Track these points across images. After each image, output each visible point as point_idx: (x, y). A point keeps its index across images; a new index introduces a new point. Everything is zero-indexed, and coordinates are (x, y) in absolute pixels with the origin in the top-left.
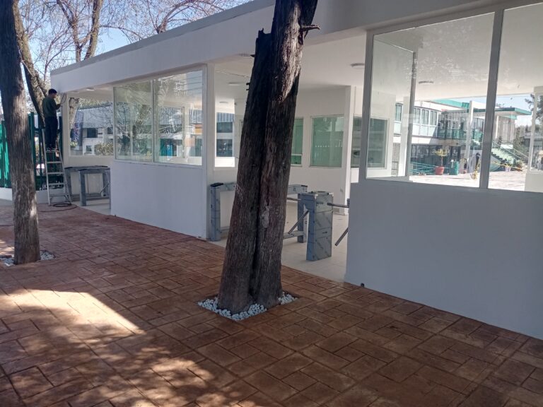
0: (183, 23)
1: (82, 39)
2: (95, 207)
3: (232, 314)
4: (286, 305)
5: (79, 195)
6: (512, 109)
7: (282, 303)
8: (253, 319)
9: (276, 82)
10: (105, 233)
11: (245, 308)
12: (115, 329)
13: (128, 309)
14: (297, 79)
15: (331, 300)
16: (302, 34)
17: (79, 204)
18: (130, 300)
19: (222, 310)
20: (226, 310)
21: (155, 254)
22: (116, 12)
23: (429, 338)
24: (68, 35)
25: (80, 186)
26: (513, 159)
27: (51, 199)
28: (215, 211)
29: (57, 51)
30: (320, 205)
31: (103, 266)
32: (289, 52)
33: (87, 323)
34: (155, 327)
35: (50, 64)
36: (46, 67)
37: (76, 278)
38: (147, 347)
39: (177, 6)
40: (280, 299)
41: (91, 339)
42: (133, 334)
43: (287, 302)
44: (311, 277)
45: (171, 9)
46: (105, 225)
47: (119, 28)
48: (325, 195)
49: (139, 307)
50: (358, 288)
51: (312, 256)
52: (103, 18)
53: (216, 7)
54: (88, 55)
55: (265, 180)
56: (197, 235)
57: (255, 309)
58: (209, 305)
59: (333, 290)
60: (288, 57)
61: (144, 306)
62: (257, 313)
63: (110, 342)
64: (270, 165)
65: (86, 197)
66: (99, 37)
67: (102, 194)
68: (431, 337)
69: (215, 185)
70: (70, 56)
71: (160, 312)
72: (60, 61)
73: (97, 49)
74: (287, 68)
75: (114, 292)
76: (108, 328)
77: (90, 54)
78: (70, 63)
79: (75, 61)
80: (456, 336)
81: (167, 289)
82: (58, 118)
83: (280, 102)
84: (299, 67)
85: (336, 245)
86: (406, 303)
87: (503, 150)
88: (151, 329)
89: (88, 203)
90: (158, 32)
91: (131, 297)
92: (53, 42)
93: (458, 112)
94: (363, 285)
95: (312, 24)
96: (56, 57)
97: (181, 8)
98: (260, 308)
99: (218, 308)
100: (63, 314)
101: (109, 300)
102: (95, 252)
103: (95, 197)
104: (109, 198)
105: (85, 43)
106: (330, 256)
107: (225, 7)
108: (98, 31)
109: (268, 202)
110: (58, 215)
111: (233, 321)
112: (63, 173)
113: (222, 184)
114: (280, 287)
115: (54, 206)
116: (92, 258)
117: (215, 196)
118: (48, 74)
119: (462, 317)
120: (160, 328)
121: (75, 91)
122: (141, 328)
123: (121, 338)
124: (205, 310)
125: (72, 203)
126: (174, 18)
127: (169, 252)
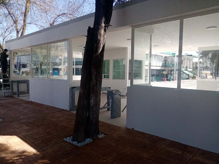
0: (61, 22)
1: (19, 29)
2: (22, 97)
3: (78, 143)
4: (101, 138)
5: (16, 92)
6: (191, 55)
7: (100, 138)
8: (87, 145)
9: (95, 47)
10: (26, 109)
11: (84, 140)
12: (26, 152)
13: (33, 143)
14: (104, 46)
15: (120, 135)
16: (105, 28)
17: (16, 96)
18: (34, 139)
19: (74, 141)
20: (75, 142)
21: (47, 118)
22: (34, 18)
23: (159, 151)
24: (13, 27)
25: (17, 88)
26: (192, 75)
27: (4, 95)
28: (73, 99)
29: (9, 33)
30: (116, 95)
31: (24, 123)
32: (100, 35)
33: (14, 150)
34: (44, 151)
35: (6, 38)
36: (4, 39)
37: (11, 129)
38: (40, 160)
39: (58, 16)
40: (99, 136)
41: (15, 157)
42: (35, 154)
43: (102, 137)
44: (112, 125)
45: (56, 17)
46: (26, 105)
47: (35, 24)
48: (117, 91)
49: (38, 142)
50: (131, 130)
51: (113, 117)
52: (28, 20)
53: (74, 16)
54: (22, 35)
55: (91, 86)
56: (65, 109)
57: (88, 141)
58: (68, 139)
59: (121, 131)
60: (100, 37)
61: (40, 141)
62: (88, 142)
63: (24, 158)
64: (94, 80)
65: (19, 93)
66: (26, 28)
67: (26, 92)
68: (160, 150)
69: (73, 88)
70: (14, 35)
71: (46, 144)
72: (10, 37)
73: (25, 33)
74: (99, 41)
75: (28, 135)
76: (24, 152)
77: (23, 34)
78: (14, 38)
79: (16, 37)
80: (170, 150)
81: (51, 133)
82: (8, 61)
83: (97, 55)
84: (105, 41)
85: (122, 112)
86: (151, 136)
87: (188, 71)
88: (42, 151)
89: (20, 95)
90: (51, 26)
91: (34, 137)
92: (7, 30)
93: (171, 57)
94: (133, 128)
95: (110, 24)
96: (8, 36)
97: (60, 16)
98: (90, 140)
99: (72, 141)
100: (4, 146)
101: (25, 139)
102: (21, 117)
103: (23, 93)
104: (29, 93)
105: (20, 30)
106: (120, 116)
107: (78, 17)
108: (26, 25)
109: (93, 95)
110: (7, 101)
111: (78, 147)
112: (10, 83)
113: (76, 87)
114: (99, 131)
115: (5, 97)
116: (19, 120)
117: (73, 92)
118: (4, 42)
119: (173, 141)
120: (46, 151)
121: (16, 50)
122: (38, 151)
123: (29, 156)
124: (66, 142)
125: (14, 96)
126: (58, 20)
127: (53, 116)
